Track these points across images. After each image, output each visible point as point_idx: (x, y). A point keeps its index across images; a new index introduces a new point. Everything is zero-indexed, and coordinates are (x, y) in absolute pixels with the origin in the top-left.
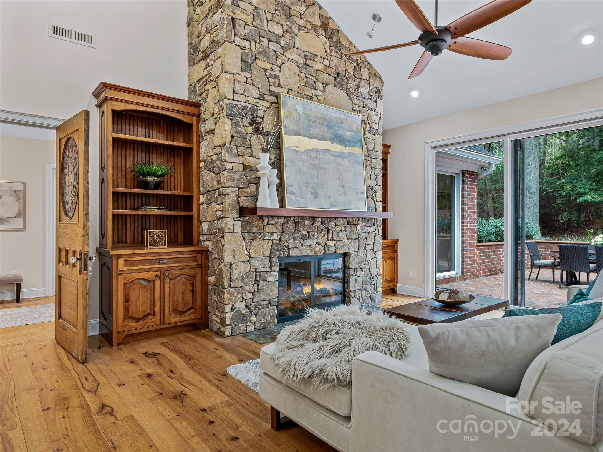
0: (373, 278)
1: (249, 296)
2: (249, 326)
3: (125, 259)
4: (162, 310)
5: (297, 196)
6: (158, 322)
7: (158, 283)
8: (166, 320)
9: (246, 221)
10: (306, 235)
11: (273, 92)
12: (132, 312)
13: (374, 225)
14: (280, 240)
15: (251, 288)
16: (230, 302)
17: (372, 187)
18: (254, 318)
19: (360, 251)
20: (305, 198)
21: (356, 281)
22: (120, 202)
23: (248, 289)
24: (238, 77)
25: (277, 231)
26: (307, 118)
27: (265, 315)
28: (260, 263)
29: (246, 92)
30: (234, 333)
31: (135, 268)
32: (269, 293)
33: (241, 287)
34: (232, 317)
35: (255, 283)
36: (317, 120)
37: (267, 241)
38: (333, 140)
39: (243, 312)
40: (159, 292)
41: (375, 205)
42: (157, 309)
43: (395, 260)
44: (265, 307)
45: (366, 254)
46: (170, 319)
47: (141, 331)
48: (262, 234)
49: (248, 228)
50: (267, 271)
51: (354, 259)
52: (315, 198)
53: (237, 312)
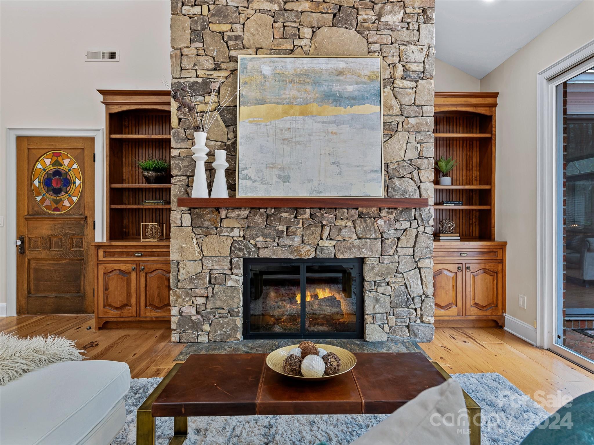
0: (413, 299)
1: (202, 301)
2: (201, 335)
3: (105, 250)
4: (138, 303)
5: (255, 181)
6: (134, 314)
7: (134, 275)
8: (142, 313)
9: (197, 214)
10: (283, 231)
11: (233, 57)
12: (111, 300)
13: (415, 219)
14: (244, 236)
15: (203, 291)
16: (177, 305)
17: (411, 161)
18: (207, 327)
19: (385, 257)
20: (268, 183)
21: (377, 301)
22: (137, 198)
23: (199, 293)
24: (185, 51)
25: (239, 226)
26: (277, 79)
27: (221, 326)
28: (214, 263)
29: (197, 65)
30: (182, 341)
31: (113, 259)
32: (227, 300)
33: (191, 289)
34: (178, 322)
35: (208, 287)
36: (295, 79)
37: (226, 237)
38: (321, 102)
39: (193, 318)
40: (135, 285)
41: (419, 187)
42: (134, 301)
43: (500, 276)
44: (223, 316)
45: (398, 262)
46: (146, 313)
47: (119, 319)
48: (218, 229)
49: (199, 222)
50: (226, 274)
51: (373, 268)
52: (284, 182)
53: (185, 317)
